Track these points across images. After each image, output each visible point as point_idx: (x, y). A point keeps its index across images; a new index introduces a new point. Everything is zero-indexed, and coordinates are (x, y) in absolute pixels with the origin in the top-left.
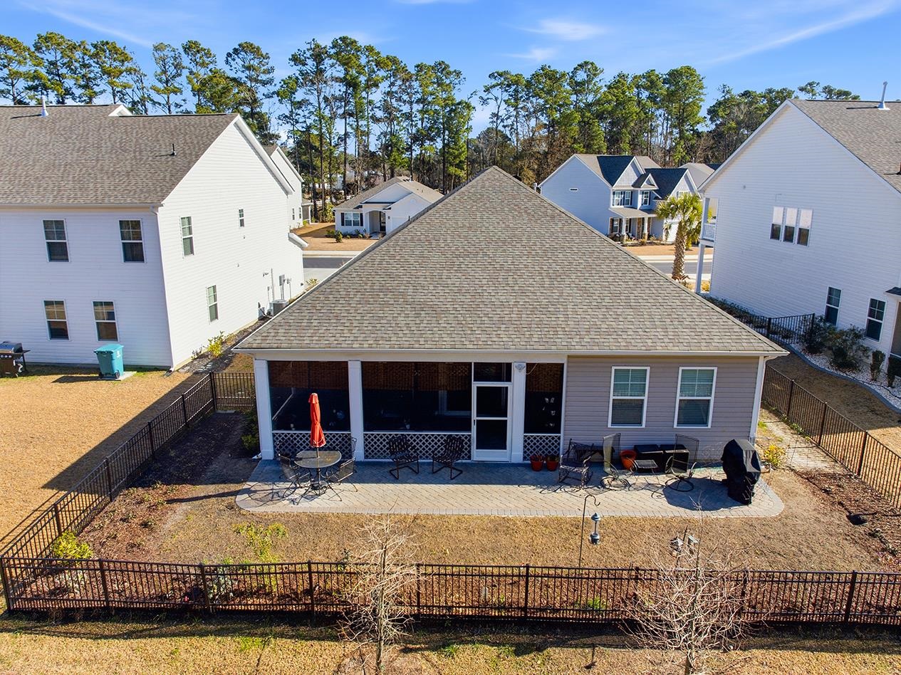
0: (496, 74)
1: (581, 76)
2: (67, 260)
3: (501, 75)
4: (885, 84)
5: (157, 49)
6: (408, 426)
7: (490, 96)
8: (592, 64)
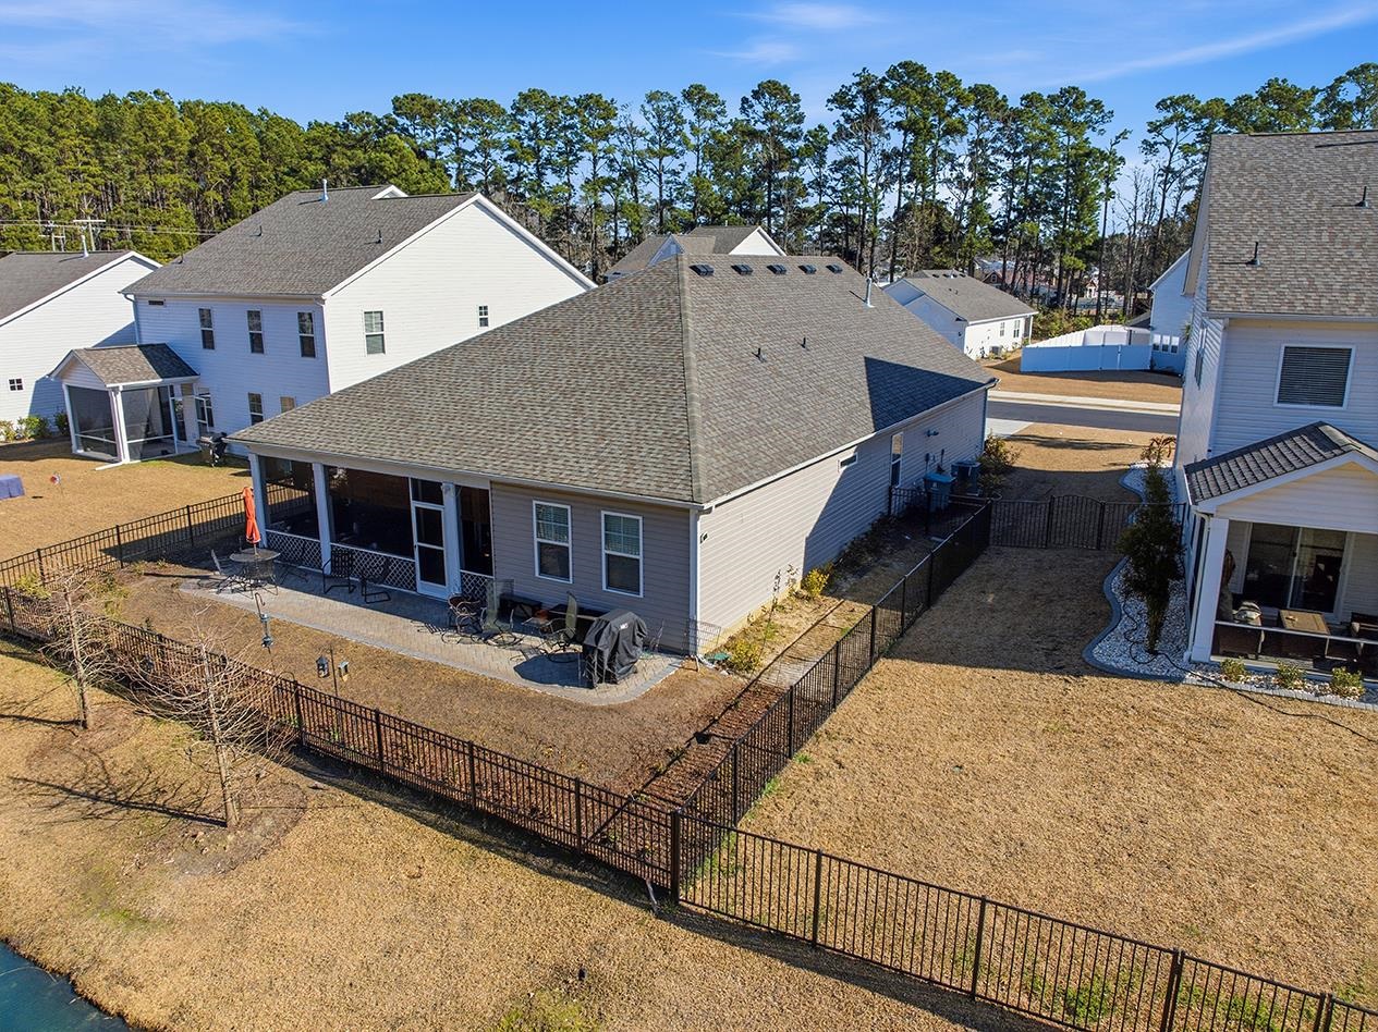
2: (263, 352)
5: (651, 98)
6: (375, 545)
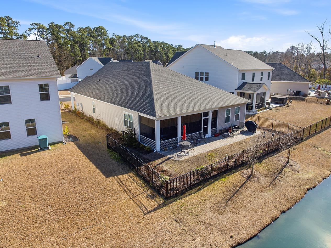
0: (34, 24)
1: (67, 27)
2: (11, 103)
3: (37, 25)
4: (215, 41)
7: (31, 32)
8: (70, 23)
